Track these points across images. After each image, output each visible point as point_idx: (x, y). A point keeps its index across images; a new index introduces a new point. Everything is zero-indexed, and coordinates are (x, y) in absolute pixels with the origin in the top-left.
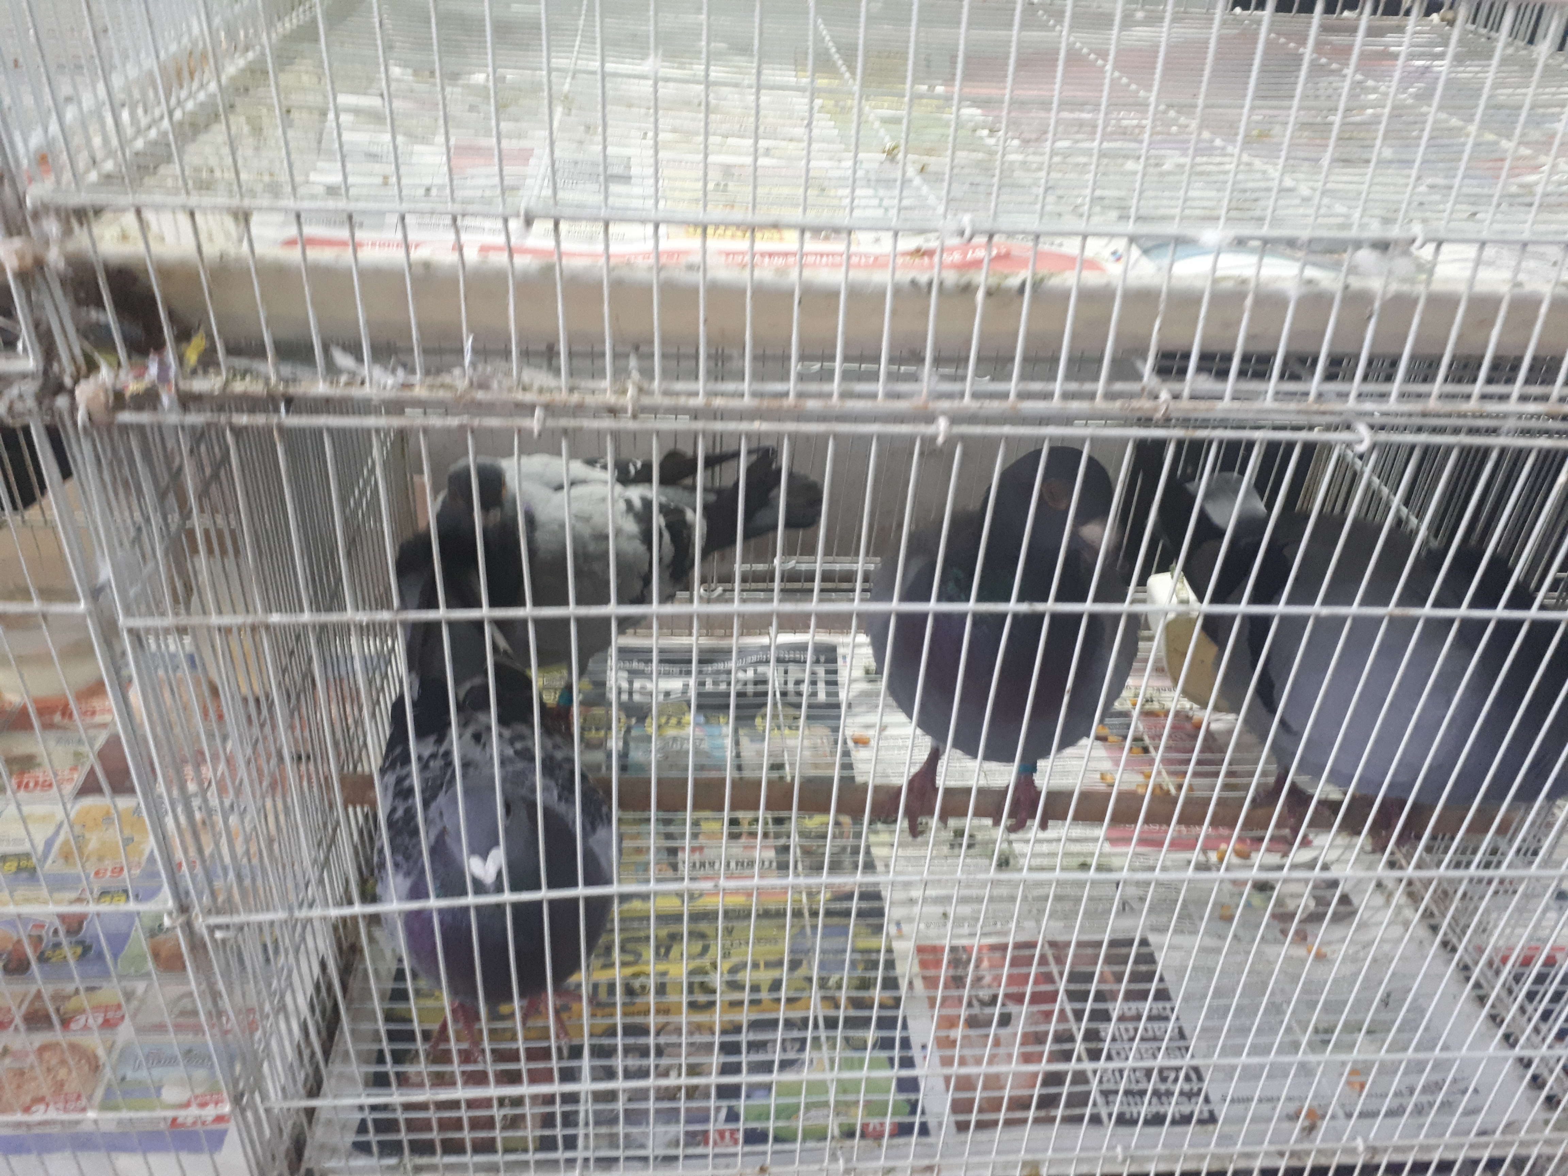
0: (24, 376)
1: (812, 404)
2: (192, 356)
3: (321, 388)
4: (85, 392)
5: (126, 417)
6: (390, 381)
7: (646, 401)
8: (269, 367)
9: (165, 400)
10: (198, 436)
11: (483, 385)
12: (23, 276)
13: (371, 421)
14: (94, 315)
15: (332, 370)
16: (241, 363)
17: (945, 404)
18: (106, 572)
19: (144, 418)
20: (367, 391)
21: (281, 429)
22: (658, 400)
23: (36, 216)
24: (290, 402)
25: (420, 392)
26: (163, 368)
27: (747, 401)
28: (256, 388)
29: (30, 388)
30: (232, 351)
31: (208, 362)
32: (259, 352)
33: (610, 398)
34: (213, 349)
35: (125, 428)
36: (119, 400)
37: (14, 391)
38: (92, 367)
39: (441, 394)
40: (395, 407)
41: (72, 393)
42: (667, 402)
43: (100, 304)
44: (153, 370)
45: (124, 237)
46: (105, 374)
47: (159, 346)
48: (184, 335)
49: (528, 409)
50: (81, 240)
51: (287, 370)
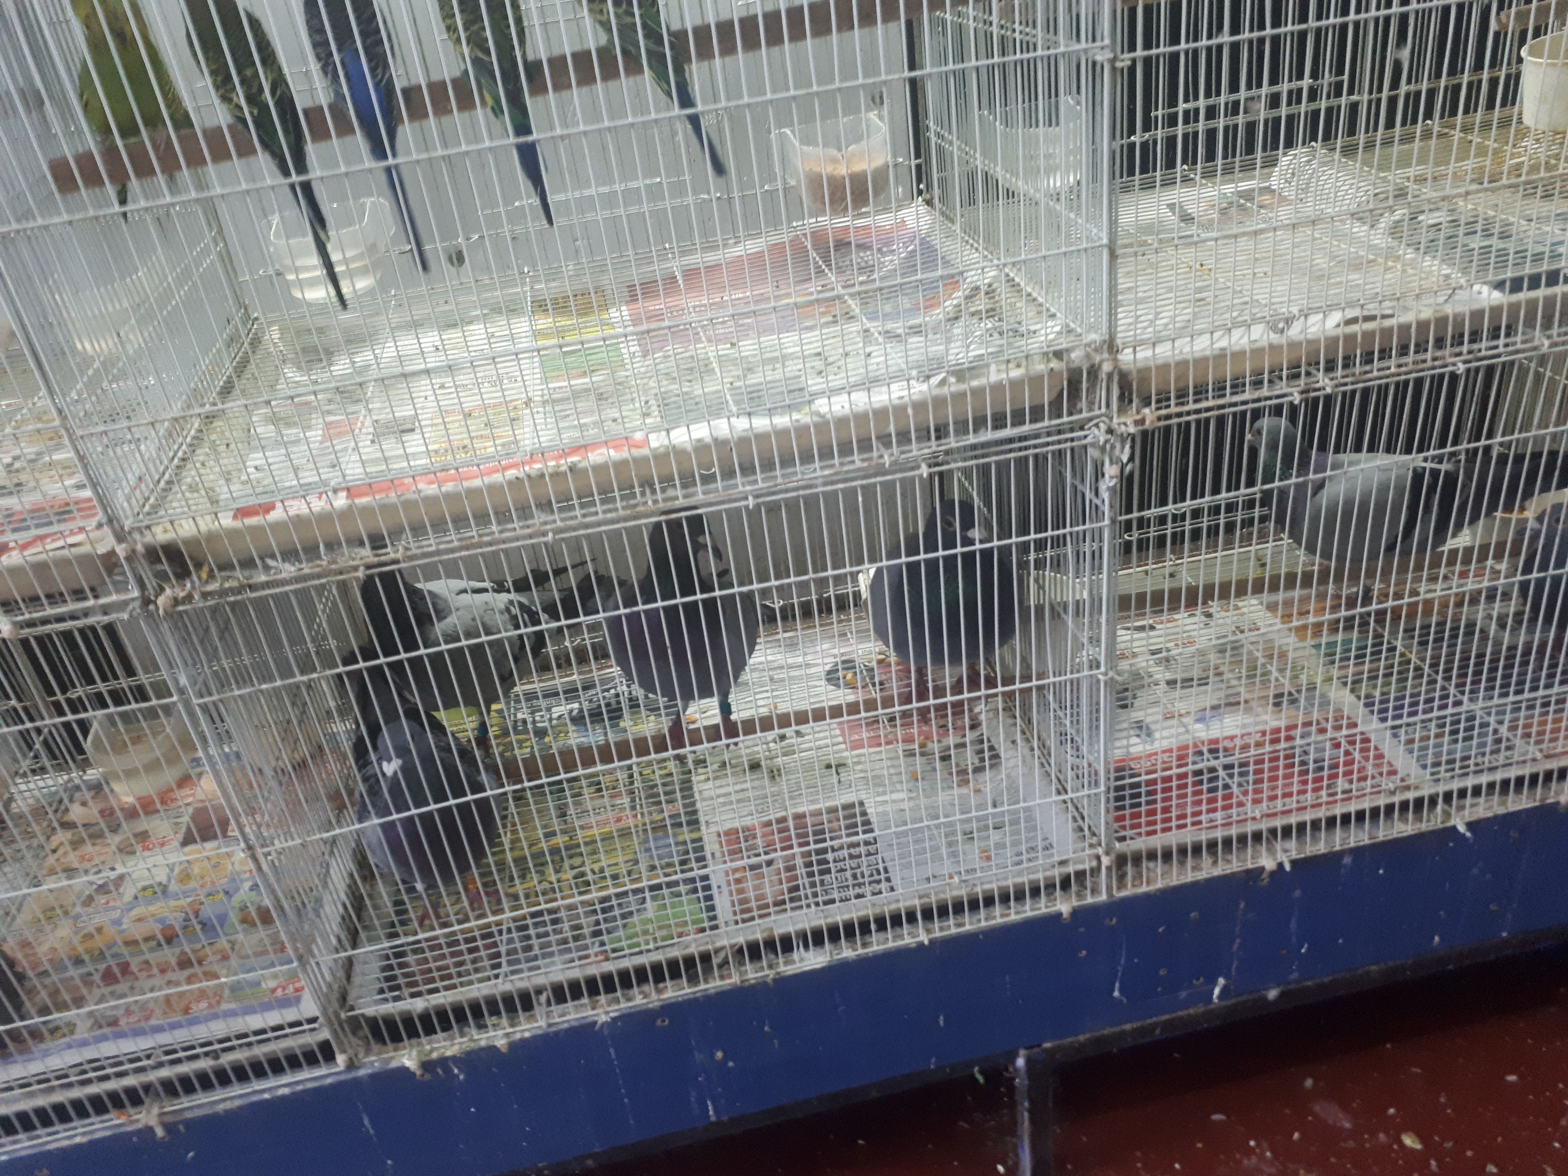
0: (133, 600)
1: (486, 539)
2: (204, 576)
3: (263, 578)
4: (161, 601)
5: (181, 608)
6: (293, 569)
7: (409, 553)
8: (238, 573)
9: (196, 597)
10: (214, 610)
11: (334, 562)
12: (129, 559)
13: (287, 588)
14: (159, 567)
15: (267, 568)
16: (227, 573)
17: (548, 527)
18: (183, 680)
19: (188, 607)
20: (284, 575)
21: (249, 599)
22: (415, 551)
23: (130, 533)
24: (250, 586)
25: (307, 571)
26: (192, 582)
27: (456, 544)
28: (234, 584)
29: (137, 604)
30: (221, 568)
31: (211, 576)
32: (232, 567)
33: (392, 556)
34: (211, 570)
35: (180, 613)
36: (176, 602)
37: (130, 607)
38: (162, 589)
39: (317, 570)
40: (297, 580)
41: (155, 603)
42: (418, 551)
43: (160, 561)
44: (189, 585)
45: (165, 531)
46: (168, 591)
47: (188, 574)
48: (199, 566)
49: (356, 569)
50: (148, 539)
51: (247, 573)
